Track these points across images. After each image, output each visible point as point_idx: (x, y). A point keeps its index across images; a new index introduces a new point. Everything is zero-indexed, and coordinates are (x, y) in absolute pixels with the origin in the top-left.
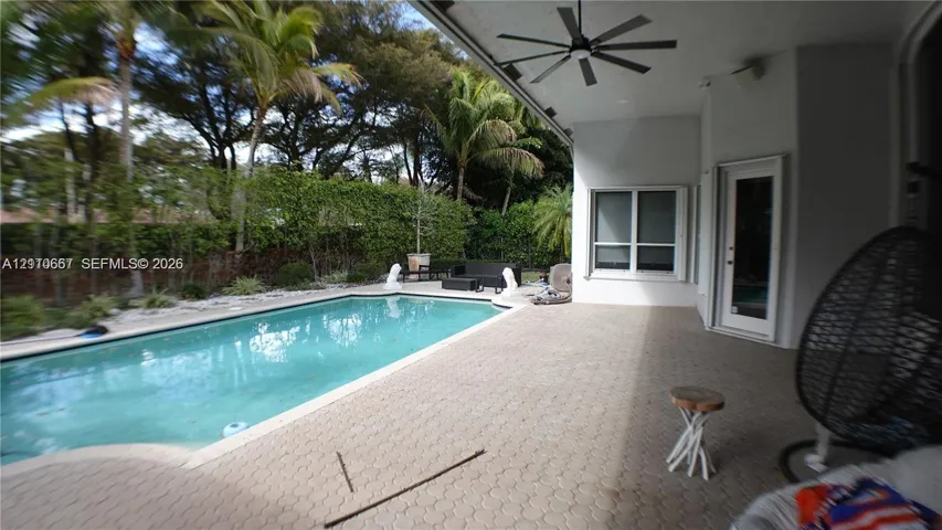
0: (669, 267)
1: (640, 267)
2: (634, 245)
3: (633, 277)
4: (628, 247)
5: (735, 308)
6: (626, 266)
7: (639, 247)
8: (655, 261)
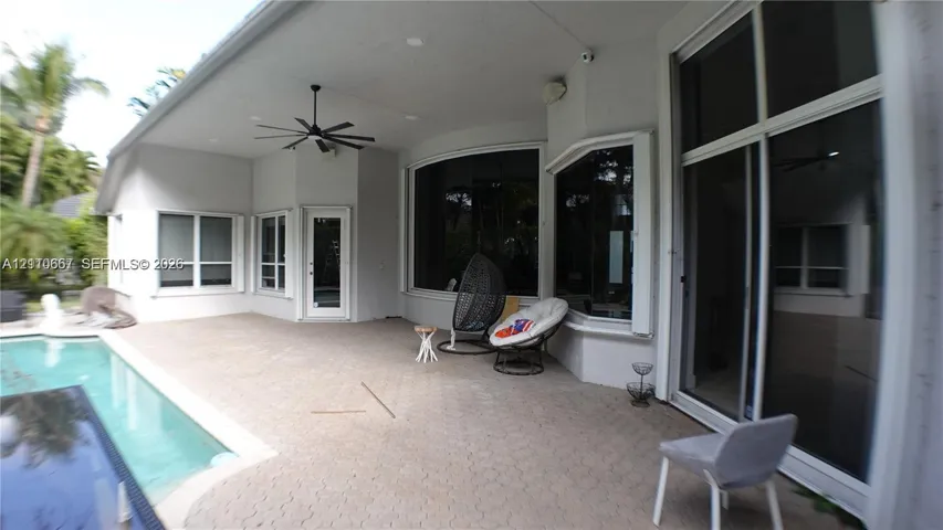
0: (228, 282)
1: (204, 282)
2: (197, 264)
3: (197, 293)
4: (191, 266)
5: (316, 304)
6: (190, 283)
7: (202, 266)
8: (217, 277)
